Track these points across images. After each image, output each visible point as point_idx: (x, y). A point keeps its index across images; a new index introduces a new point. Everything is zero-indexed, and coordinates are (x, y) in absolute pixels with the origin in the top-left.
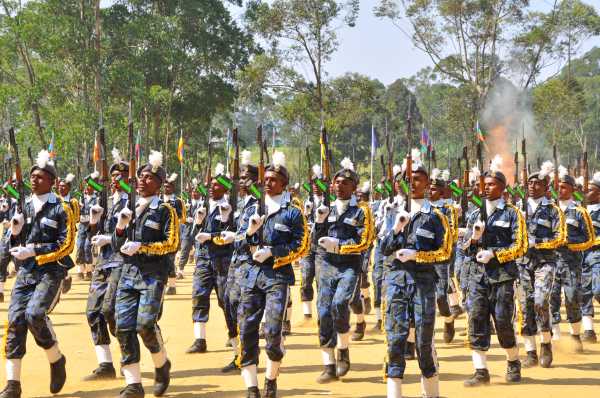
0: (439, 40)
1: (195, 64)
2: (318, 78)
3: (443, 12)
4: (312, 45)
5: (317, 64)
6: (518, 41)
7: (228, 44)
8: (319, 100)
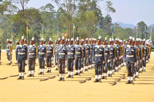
2: (23, 8)
5: (23, 4)
8: (24, 15)
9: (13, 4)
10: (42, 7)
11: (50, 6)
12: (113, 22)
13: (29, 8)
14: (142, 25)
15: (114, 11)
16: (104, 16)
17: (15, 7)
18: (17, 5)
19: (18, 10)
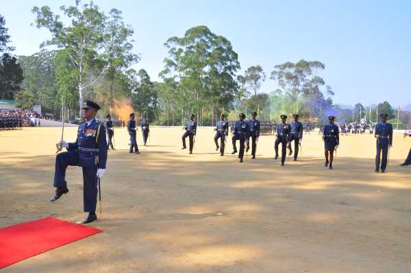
0: (285, 85)
1: (223, 90)
2: (256, 93)
3: (287, 78)
4: (254, 86)
5: (255, 90)
6: (305, 86)
7: (233, 85)
9: (248, 90)
10: (272, 92)
11: (278, 91)
12: (334, 103)
13: (260, 93)
14: (359, 106)
15: (333, 94)
16: (326, 98)
17: (249, 92)
18: (251, 91)
19: (251, 95)
